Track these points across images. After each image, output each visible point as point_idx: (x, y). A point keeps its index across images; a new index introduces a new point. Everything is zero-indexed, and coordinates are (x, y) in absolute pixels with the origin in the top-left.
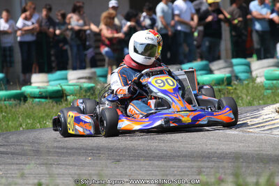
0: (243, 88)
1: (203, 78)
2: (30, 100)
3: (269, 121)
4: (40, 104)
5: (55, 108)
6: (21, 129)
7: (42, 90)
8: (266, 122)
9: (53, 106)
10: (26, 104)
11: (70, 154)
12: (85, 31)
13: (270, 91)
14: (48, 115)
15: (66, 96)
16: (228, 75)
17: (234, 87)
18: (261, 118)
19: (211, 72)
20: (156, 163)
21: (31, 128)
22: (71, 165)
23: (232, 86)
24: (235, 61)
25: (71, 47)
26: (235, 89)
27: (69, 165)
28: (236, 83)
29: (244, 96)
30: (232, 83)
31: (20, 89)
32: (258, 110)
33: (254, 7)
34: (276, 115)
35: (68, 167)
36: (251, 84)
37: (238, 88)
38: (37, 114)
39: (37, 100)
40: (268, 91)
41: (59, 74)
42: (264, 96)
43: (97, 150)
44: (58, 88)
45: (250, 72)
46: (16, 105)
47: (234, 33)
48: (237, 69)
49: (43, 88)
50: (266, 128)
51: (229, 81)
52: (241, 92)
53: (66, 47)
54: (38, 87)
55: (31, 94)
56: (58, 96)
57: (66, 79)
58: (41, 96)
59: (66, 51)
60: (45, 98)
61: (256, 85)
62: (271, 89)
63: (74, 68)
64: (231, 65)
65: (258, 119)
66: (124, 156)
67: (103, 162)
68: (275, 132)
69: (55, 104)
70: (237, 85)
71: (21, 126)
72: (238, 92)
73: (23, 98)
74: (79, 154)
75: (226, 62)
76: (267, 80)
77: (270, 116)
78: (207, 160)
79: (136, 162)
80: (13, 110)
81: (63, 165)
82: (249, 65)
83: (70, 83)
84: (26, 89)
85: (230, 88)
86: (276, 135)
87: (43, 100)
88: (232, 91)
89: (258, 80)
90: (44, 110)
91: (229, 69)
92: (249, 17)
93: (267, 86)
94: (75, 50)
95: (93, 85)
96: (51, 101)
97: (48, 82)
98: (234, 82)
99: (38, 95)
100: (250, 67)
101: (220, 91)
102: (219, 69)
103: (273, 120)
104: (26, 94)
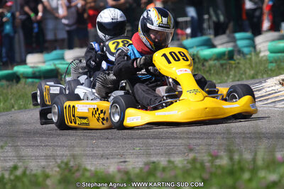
0: (246, 62)
1: (206, 52)
2: (23, 81)
3: (272, 94)
4: (33, 84)
7: (35, 69)
8: (270, 94)
10: (19, 85)
13: (274, 64)
15: (61, 75)
16: (230, 48)
17: (237, 61)
18: (264, 91)
19: (213, 46)
22: (60, 146)
23: (235, 60)
24: (238, 35)
26: (238, 63)
27: (57, 146)
28: (239, 57)
29: (248, 71)
31: (12, 69)
32: (261, 83)
34: (279, 87)
36: (254, 58)
37: (241, 61)
39: (30, 80)
40: (272, 64)
41: (55, 53)
42: (268, 70)
44: (52, 67)
45: (254, 46)
46: (8, 86)
48: (240, 43)
50: (269, 101)
51: (230, 55)
52: (244, 66)
55: (23, 73)
57: (63, 58)
58: (34, 76)
60: (39, 78)
61: (260, 58)
62: (276, 62)
64: (234, 40)
65: (260, 92)
68: (279, 105)
70: (240, 59)
72: (241, 66)
73: (15, 78)
75: (229, 36)
76: (272, 52)
77: (273, 88)
79: (130, 141)
80: (5, 91)
81: (50, 146)
82: (252, 39)
84: (19, 69)
85: (232, 62)
86: (280, 108)
87: (35, 80)
88: (234, 65)
89: (262, 54)
91: (232, 44)
93: (271, 59)
97: (44, 62)
98: (236, 57)
99: (31, 76)
100: (253, 41)
101: (222, 65)
102: (222, 44)
103: (276, 93)
104: (18, 74)
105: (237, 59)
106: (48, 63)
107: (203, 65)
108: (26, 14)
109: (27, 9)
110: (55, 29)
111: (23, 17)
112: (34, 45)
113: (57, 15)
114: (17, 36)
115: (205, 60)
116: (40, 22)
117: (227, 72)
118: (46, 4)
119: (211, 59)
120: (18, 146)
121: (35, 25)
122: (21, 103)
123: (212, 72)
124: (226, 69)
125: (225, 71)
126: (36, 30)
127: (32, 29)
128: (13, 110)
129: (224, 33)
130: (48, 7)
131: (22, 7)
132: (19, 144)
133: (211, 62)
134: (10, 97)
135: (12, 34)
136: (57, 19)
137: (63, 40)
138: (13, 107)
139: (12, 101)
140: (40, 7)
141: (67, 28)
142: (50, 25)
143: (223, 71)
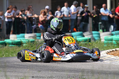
0: (95, 44)
1: (80, 39)
2: (7, 45)
3: (103, 57)
4: (12, 47)
5: (18, 49)
6: (3, 57)
7: (13, 41)
9: (17, 48)
10: (6, 47)
11: (20, 68)
12: (32, 18)
14: (15, 52)
15: (23, 44)
16: (90, 38)
17: (92, 43)
19: (84, 36)
20: (55, 72)
21: (8, 56)
24: (94, 32)
25: (27, 24)
26: (92, 44)
27: (19, 72)
30: (91, 41)
31: (4, 41)
33: (102, 11)
35: (19, 73)
36: (99, 42)
37: (93, 43)
38: (10, 51)
39: (11, 45)
40: (105, 45)
41: (21, 35)
42: (104, 47)
43: (32, 66)
44: (20, 41)
45: (99, 37)
46: (2, 47)
47: (94, 21)
48: (94, 35)
49: (13, 40)
51: (89, 40)
52: (94, 45)
53: (25, 24)
54: (11, 40)
55: (8, 42)
56: (19, 44)
57: (24, 37)
58: (12, 44)
59: (25, 26)
60: (14, 44)
62: (107, 44)
63: (28, 33)
64: (92, 34)
66: (43, 69)
67: (34, 71)
69: (18, 47)
70: (93, 42)
71: (3, 55)
73: (5, 44)
74: (24, 68)
75: (90, 32)
76: (106, 40)
77: (104, 55)
78: (76, 72)
79: (47, 72)
81: (17, 72)
82: (99, 34)
83: (26, 39)
87: (13, 45)
88: (91, 44)
89: (102, 41)
90: (13, 50)
91: (91, 36)
92: (100, 14)
93: (105, 43)
94: (28, 25)
95: (34, 40)
96: (16, 46)
97: (17, 38)
98: (92, 41)
101: (86, 44)
102: (87, 35)
103: (104, 57)
105: (92, 42)
106: (18, 39)
107: (78, 43)
115: (80, 42)
119: (82, 41)
133: (82, 43)
134: (2, 51)
139: (3, 53)
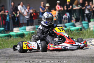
0: (86, 32)
1: (73, 28)
2: (12, 37)
7: (16, 33)
9: (20, 39)
10: (11, 39)
15: (25, 35)
16: (81, 27)
18: (92, 43)
19: (75, 26)
24: (83, 22)
26: (83, 32)
28: (84, 30)
29: (86, 35)
31: (9, 33)
32: (91, 40)
39: (15, 37)
41: (23, 28)
42: (93, 34)
44: (22, 33)
45: (88, 26)
46: (7, 39)
48: (84, 25)
51: (81, 30)
57: (25, 29)
61: (90, 31)
64: (82, 24)
65: (91, 43)
72: (84, 33)
73: (10, 36)
75: (80, 23)
80: (7, 41)
84: (11, 33)
87: (17, 37)
90: (17, 41)
91: (81, 25)
95: (34, 31)
96: (20, 37)
97: (19, 30)
99: (15, 35)
100: (88, 24)
101: (78, 33)
102: (78, 25)
104: (11, 35)
106: (21, 31)
107: (72, 32)
108: (14, 14)
109: (14, 13)
110: (23, 20)
111: (13, 16)
112: (16, 25)
113: (24, 15)
114: (10, 22)
115: (73, 31)
116: (18, 17)
117: (80, 35)
118: (20, 11)
119: (74, 31)
120: (11, 60)
121: (16, 18)
122: (12, 45)
123: (75, 35)
124: (79, 34)
125: (79, 35)
126: (17, 20)
127: (15, 19)
128: (9, 47)
129: (78, 21)
130: (21, 12)
131: (12, 12)
132: (12, 60)
133: (75, 32)
134: (8, 43)
135: (9, 21)
136: (24, 16)
137: (25, 23)
138: (9, 46)
139: (9, 44)
140: (18, 12)
141: (27, 19)
142: (21, 18)
143: (78, 35)
